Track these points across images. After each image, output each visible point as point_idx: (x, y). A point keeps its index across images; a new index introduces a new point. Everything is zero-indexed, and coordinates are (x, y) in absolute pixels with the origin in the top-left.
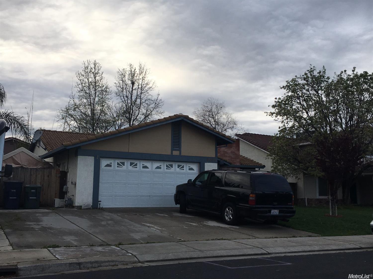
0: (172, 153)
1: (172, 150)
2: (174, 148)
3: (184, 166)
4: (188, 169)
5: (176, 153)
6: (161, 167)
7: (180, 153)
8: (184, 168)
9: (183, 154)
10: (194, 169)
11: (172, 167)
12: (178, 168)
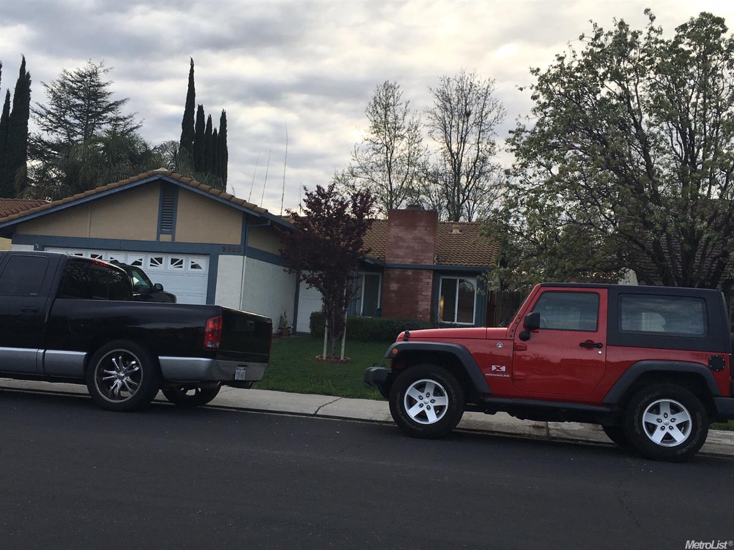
0: (158, 237)
1: (159, 233)
2: (163, 229)
3: (182, 260)
4: (190, 266)
5: (166, 238)
6: (141, 263)
7: (173, 238)
8: (182, 264)
9: (178, 239)
10: (201, 266)
11: (161, 263)
12: (172, 264)
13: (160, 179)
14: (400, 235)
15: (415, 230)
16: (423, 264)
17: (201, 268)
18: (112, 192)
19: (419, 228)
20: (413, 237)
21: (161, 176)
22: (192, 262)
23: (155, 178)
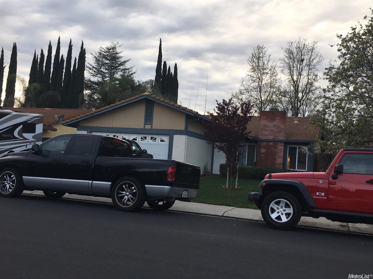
0: (144, 127)
1: (145, 124)
2: (146, 123)
3: (156, 138)
4: (160, 141)
5: (148, 127)
6: (136, 139)
7: (152, 127)
8: (156, 139)
9: (154, 128)
10: (165, 141)
11: (146, 139)
12: (151, 140)
13: (145, 98)
14: (266, 124)
15: (274, 121)
16: (278, 139)
17: (165, 142)
18: (123, 105)
19: (276, 121)
20: (273, 125)
21: (145, 96)
22: (161, 139)
23: (143, 98)
